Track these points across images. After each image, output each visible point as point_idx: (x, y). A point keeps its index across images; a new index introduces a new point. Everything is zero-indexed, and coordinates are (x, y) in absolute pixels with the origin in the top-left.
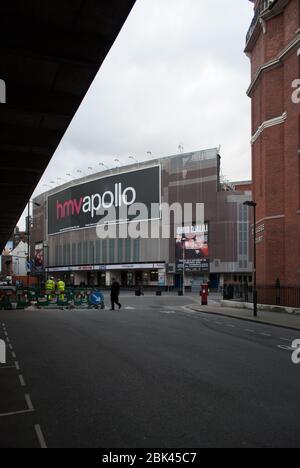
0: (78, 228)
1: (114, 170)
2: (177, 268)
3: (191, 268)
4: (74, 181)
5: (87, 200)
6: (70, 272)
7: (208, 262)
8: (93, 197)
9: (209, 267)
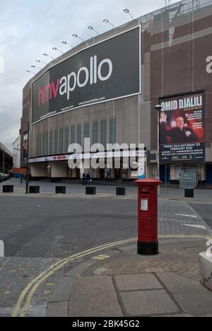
0: (54, 113)
1: (89, 41)
2: (161, 157)
3: (180, 156)
4: (52, 62)
5: (63, 81)
6: (47, 163)
7: (202, 147)
8: (69, 76)
9: (203, 155)
